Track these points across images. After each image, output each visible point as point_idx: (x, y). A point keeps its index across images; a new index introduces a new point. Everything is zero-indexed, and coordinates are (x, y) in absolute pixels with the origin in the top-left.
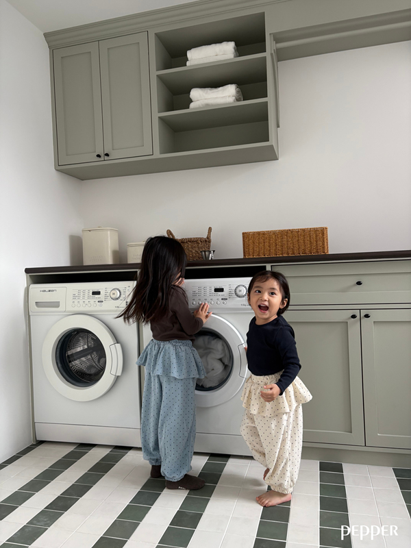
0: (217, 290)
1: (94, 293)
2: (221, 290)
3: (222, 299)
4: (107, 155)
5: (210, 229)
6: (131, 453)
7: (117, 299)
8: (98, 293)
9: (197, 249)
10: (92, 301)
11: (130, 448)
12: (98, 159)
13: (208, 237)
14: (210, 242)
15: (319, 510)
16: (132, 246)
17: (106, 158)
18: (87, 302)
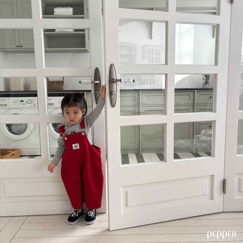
1: (21, 101)
4: (21, 46)
5: (63, 78)
7: (30, 103)
8: (23, 101)
9: (59, 85)
10: (21, 104)
11: (36, 156)
12: (17, 48)
13: (63, 81)
14: (63, 82)
16: (32, 83)
17: (21, 48)
18: (18, 104)
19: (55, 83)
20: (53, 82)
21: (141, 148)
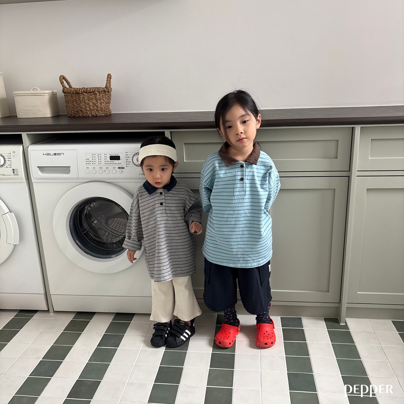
0: (112, 158)
2: (118, 158)
3: (119, 168)
5: (109, 77)
6: (36, 316)
7: (2, 166)
9: (94, 101)
11: (35, 311)
13: (108, 87)
14: (109, 92)
15: (209, 368)
16: (19, 95)
19: (82, 96)
20: (77, 92)
21: (344, 306)
